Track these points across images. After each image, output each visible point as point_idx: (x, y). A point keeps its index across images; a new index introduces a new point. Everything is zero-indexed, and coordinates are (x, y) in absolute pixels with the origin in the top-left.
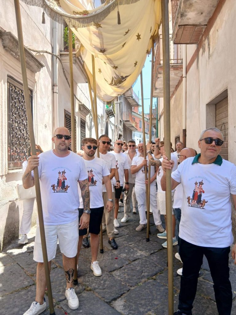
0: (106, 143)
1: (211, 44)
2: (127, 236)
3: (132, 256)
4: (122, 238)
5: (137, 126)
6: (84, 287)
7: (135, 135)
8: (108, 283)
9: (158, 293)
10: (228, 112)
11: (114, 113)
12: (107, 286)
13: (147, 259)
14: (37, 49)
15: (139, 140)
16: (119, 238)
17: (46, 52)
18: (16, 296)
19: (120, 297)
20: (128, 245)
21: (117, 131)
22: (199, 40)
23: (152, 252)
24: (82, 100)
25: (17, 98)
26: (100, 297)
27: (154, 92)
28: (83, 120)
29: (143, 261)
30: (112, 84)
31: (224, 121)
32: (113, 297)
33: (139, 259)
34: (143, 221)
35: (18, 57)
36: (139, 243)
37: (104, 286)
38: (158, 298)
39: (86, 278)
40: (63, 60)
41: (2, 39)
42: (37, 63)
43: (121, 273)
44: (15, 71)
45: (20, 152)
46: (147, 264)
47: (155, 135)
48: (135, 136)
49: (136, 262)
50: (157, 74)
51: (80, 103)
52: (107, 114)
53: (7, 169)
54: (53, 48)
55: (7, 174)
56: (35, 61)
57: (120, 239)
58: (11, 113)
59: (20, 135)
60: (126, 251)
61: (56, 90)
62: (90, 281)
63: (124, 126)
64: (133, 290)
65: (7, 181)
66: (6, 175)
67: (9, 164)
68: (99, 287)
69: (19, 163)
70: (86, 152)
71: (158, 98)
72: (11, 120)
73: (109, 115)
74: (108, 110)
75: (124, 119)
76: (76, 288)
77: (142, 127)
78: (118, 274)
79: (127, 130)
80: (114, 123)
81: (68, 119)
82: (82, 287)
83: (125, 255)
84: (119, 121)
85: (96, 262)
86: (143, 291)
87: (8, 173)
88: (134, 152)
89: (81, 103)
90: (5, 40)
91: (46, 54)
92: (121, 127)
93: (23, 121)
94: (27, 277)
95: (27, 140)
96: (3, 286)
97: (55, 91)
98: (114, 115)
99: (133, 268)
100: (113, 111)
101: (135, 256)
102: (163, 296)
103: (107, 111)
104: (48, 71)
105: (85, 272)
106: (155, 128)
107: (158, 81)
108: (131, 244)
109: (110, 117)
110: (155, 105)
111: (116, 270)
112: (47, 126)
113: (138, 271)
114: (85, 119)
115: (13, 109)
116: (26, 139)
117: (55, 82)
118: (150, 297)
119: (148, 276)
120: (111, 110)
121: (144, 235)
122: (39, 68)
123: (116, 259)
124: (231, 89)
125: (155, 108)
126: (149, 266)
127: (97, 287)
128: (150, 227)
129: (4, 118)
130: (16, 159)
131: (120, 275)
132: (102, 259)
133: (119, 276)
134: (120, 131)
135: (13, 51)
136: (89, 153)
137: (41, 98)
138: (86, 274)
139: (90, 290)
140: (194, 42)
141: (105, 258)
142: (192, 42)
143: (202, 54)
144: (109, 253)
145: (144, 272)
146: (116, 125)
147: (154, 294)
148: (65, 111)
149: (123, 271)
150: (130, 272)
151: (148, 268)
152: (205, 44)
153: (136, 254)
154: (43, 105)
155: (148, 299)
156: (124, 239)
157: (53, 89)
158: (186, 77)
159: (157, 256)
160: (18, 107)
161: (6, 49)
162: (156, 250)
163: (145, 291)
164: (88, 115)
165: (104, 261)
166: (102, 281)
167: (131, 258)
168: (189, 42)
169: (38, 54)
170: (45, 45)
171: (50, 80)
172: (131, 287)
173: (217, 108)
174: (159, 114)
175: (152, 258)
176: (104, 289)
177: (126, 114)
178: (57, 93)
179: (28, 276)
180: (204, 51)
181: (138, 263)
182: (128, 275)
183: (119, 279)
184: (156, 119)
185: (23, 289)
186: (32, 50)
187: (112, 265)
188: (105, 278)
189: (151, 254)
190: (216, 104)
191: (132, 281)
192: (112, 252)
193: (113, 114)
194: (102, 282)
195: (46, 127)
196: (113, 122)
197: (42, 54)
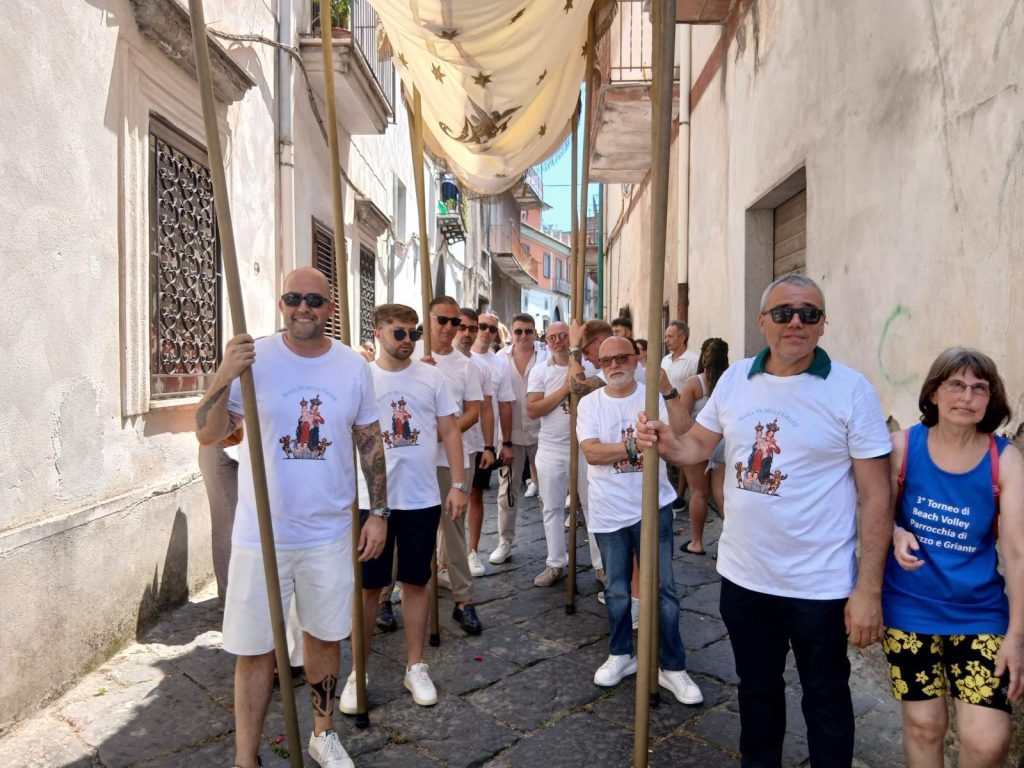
0: (449, 322)
1: (762, 27)
2: (509, 599)
3: (524, 654)
4: (493, 607)
5: (535, 271)
6: (388, 735)
7: (530, 299)
8: (457, 722)
9: (600, 746)
10: (805, 234)
11: (463, 229)
12: (453, 731)
13: (569, 661)
14: (232, 31)
15: (541, 316)
16: (486, 605)
17: (261, 39)
18: (190, 760)
19: (492, 758)
20: (511, 623)
21: (473, 286)
22: (728, 13)
23: (583, 641)
24: (364, 186)
25: (176, 181)
26: (434, 758)
27: (591, 165)
28: (368, 250)
29: (557, 665)
30: (465, 137)
31: (795, 259)
32: (471, 758)
33: (544, 660)
34: (556, 559)
35: (179, 56)
36: (545, 618)
37: (446, 731)
38: (600, 758)
39: (393, 711)
40: (310, 62)
41: (136, 4)
42: (235, 76)
43: (493, 697)
44: (171, 99)
45: (184, 347)
46: (567, 674)
47: (592, 301)
48: (530, 305)
49: (537, 669)
50: (600, 110)
51: (359, 198)
52: (442, 232)
53: (148, 397)
54: (278, 26)
55: (147, 410)
56: (229, 68)
57: (488, 608)
58: (160, 227)
59: (183, 293)
60: (508, 639)
61: (289, 154)
62: (404, 717)
63: (496, 274)
64: (530, 739)
65: (148, 432)
66: (144, 415)
67: (153, 381)
68: (431, 732)
69: (180, 379)
70: (389, 348)
71: (605, 186)
72: (161, 247)
73: (448, 235)
74: (444, 219)
75: (496, 248)
76: (366, 736)
77: (552, 276)
78: (485, 700)
79: (503, 283)
80: (462, 261)
81: (324, 248)
82: (383, 733)
83: (503, 650)
84: (479, 256)
85: (422, 665)
86: (559, 742)
87: (150, 409)
88: (528, 351)
89: (362, 196)
90: (145, 6)
91: (259, 44)
92: (486, 274)
93: (193, 253)
94: (219, 709)
95: (202, 311)
96: (151, 733)
97: (284, 160)
98: (465, 235)
99: (528, 685)
100: (460, 222)
101: (533, 653)
102: (613, 753)
103: (441, 222)
104: (264, 97)
105: (388, 695)
106: (595, 280)
107: (603, 132)
108: (521, 622)
109: (451, 241)
110: (595, 205)
111: (478, 689)
112: (261, 268)
113: (542, 691)
114: (375, 247)
115: (166, 216)
116: (202, 307)
117: (284, 132)
118: (578, 757)
119: (571, 703)
120: (456, 220)
121: (557, 596)
122: (240, 89)
123: (479, 660)
124: (814, 166)
125: (593, 215)
126: (574, 677)
127: (424, 732)
128: (578, 575)
129: (139, 243)
130: (174, 366)
131: (491, 701)
132: (436, 661)
133: (488, 705)
134: (482, 288)
135: (165, 40)
136: (397, 350)
137: (243, 180)
138: (393, 700)
139: (406, 742)
140: (715, 17)
141: (444, 659)
142: (706, 16)
143: (737, 58)
144: (457, 644)
145: (559, 693)
146: (470, 267)
147: (590, 748)
148: (314, 220)
149: (500, 692)
150: (518, 694)
151: (572, 682)
152: (745, 27)
153: (537, 647)
154: (248, 202)
155: (571, 761)
156: (499, 608)
157: (278, 153)
158: (689, 123)
159: (598, 652)
160: (180, 210)
161: (146, 35)
162: (596, 635)
163: (563, 742)
164: (384, 236)
165: (442, 666)
166: (438, 717)
167: (522, 658)
168: (697, 18)
169: (236, 46)
170: (256, 18)
171: (270, 124)
172: (523, 732)
173: (778, 221)
174: (607, 234)
175: (583, 656)
176: (446, 738)
177: (503, 234)
178: (291, 165)
179: (221, 706)
180: (742, 47)
181: (542, 671)
182: (514, 702)
183: (488, 711)
184: (595, 249)
185: (209, 740)
186: (220, 36)
187: (468, 677)
188: (446, 710)
189: (581, 647)
190: (775, 210)
191: (524, 718)
192: (466, 644)
193: (462, 233)
194: (440, 720)
195: (258, 270)
196: (460, 257)
197: (246, 44)
